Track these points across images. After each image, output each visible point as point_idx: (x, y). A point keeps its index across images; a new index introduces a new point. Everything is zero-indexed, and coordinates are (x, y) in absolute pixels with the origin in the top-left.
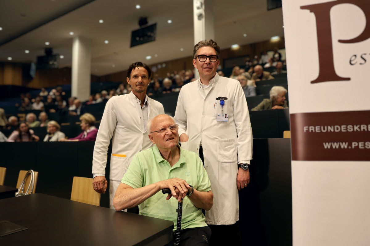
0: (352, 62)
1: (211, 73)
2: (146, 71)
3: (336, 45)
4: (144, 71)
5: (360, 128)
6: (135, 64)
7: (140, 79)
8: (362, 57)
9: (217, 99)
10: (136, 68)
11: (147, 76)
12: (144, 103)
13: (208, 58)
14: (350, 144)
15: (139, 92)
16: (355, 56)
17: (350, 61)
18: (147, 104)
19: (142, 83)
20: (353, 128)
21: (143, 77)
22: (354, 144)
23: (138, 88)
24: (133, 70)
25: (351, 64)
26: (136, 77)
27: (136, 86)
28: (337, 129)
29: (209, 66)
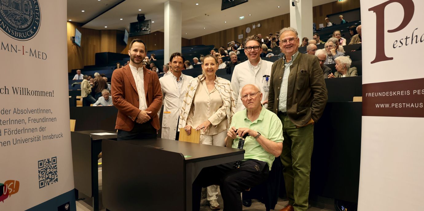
0: (395, 46)
1: (256, 58)
2: (182, 59)
3: (386, 34)
4: (181, 59)
5: (396, 93)
6: (176, 54)
7: (177, 64)
8: (401, 42)
9: (264, 76)
10: (176, 57)
11: (182, 63)
12: (179, 78)
13: (253, 48)
14: (390, 105)
15: (176, 72)
16: (397, 41)
17: (394, 45)
18: (181, 79)
19: (178, 66)
20: (393, 93)
21: (180, 63)
22: (393, 105)
23: (175, 70)
24: (174, 58)
25: (394, 47)
26: (175, 62)
27: (175, 68)
28: (384, 94)
29: (253, 53)
